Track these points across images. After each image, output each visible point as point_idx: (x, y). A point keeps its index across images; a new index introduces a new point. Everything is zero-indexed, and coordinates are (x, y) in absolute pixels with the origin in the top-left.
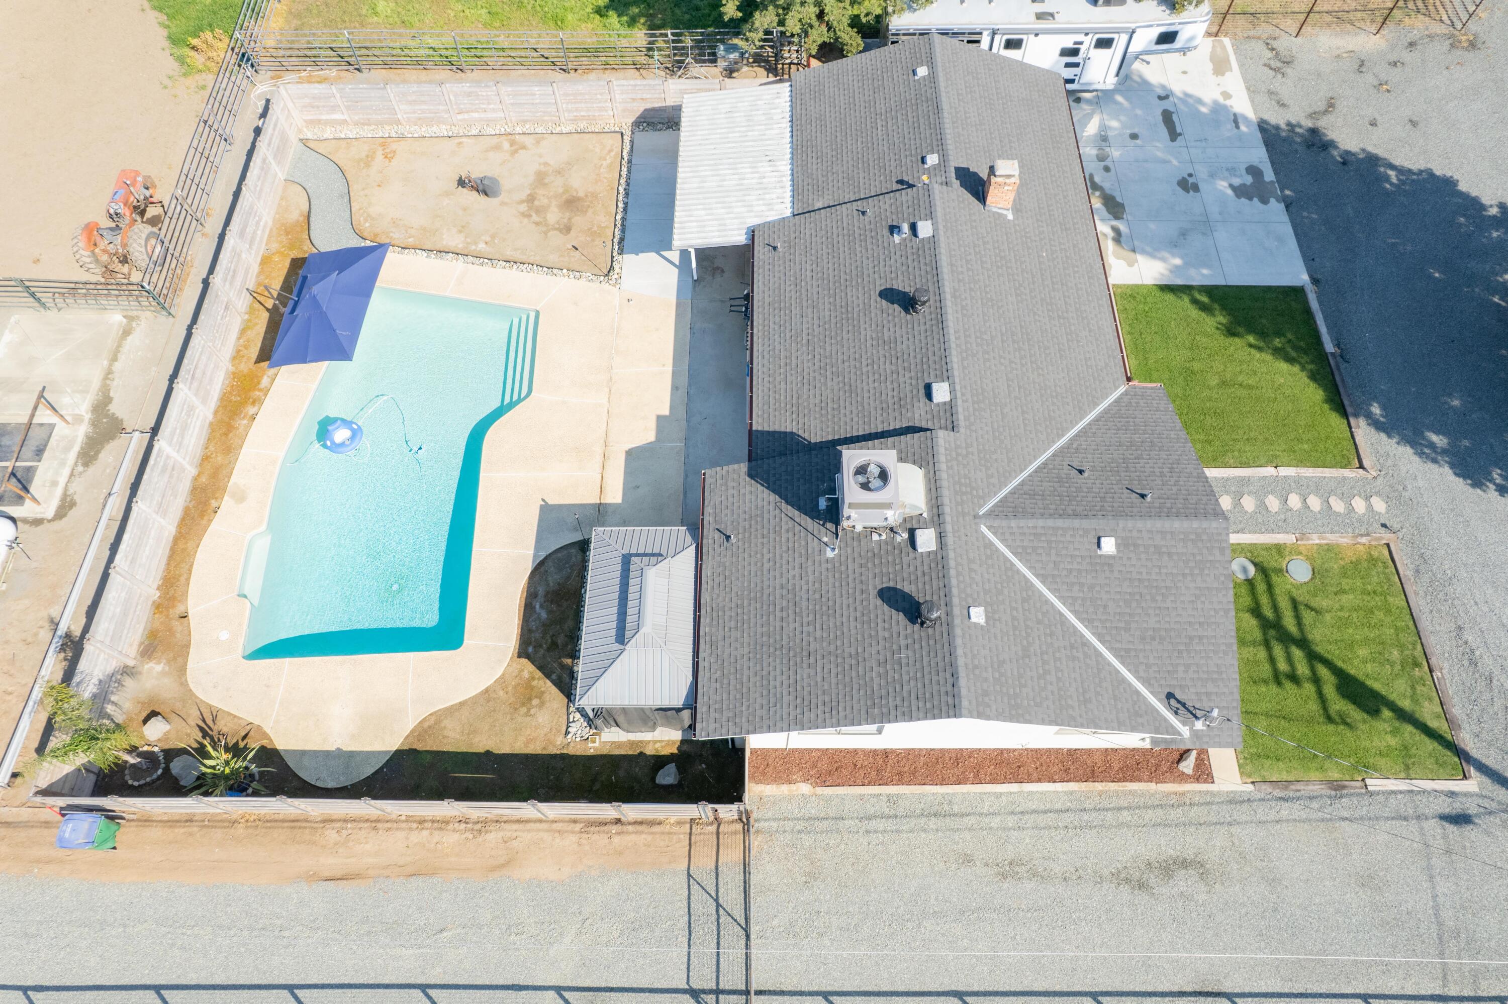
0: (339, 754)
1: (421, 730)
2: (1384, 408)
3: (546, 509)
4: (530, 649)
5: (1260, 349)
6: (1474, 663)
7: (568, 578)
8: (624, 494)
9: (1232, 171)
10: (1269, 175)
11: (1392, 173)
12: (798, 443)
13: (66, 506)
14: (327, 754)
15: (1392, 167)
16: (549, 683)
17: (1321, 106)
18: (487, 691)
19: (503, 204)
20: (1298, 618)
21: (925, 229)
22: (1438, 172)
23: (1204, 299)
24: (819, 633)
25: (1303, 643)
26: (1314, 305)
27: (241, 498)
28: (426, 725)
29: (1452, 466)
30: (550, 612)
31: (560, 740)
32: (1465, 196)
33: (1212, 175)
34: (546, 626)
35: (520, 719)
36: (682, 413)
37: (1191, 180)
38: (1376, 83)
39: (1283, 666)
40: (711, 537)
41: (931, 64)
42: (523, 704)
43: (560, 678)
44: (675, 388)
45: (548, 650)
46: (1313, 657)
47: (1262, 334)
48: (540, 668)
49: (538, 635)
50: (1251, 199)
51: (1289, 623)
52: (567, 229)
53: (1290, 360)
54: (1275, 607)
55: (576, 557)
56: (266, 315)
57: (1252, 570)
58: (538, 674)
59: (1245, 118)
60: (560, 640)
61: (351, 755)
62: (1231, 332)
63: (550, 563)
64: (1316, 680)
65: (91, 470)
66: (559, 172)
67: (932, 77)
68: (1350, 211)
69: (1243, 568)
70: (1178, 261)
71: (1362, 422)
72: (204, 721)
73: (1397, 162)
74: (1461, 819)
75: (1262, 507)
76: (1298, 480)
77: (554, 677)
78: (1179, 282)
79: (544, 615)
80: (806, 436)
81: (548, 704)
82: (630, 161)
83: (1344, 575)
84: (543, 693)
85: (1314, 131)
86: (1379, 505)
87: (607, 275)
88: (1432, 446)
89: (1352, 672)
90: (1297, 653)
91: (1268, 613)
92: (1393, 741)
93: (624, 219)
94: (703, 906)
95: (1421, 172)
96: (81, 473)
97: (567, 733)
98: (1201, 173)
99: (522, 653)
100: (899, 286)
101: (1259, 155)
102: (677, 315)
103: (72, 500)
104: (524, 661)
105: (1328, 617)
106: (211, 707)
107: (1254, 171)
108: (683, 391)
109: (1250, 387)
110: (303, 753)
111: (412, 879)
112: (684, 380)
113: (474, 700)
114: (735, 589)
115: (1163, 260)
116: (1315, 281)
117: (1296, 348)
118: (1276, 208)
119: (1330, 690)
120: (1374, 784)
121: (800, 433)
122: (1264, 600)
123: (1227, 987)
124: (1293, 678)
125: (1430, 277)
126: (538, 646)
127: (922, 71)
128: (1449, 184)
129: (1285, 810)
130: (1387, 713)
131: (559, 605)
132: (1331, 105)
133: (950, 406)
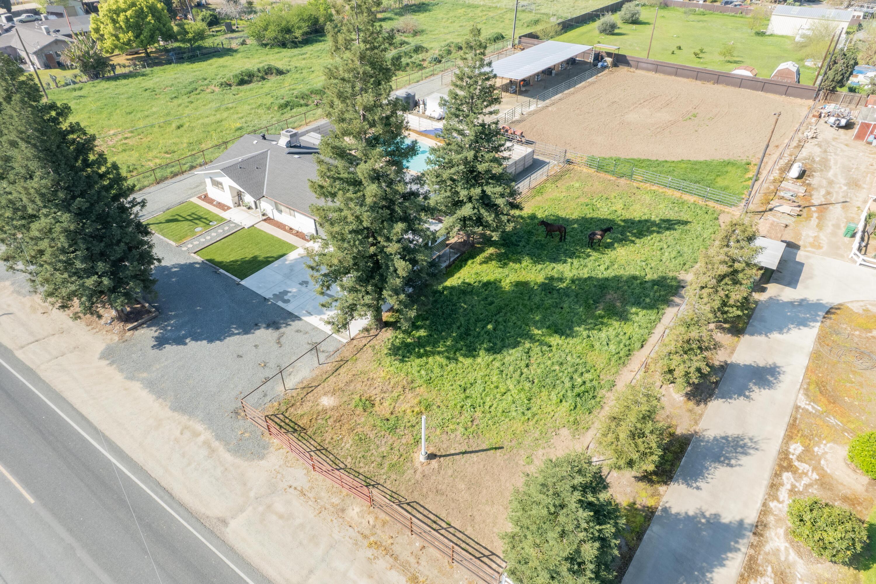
9: (294, 296)
10: (280, 304)
11: (236, 332)
15: (238, 334)
17: (283, 340)
20: (194, 223)
22: (218, 342)
23: (270, 259)
25: (191, 220)
32: (201, 340)
33: (300, 291)
37: (305, 285)
38: (267, 365)
39: (193, 215)
46: (187, 220)
47: (245, 262)
50: (280, 293)
51: (196, 221)
53: (232, 261)
57: (210, 224)
59: (307, 317)
62: (255, 257)
69: (213, 223)
70: (287, 263)
71: (200, 262)
73: (237, 337)
75: (216, 232)
78: (281, 259)
83: (186, 234)
85: (277, 329)
86: (185, 248)
95: (225, 338)
98: (304, 289)
101: (289, 307)
105: (186, 226)
107: (287, 301)
109: (239, 250)
115: (291, 261)
116: (239, 284)
118: (269, 296)
122: (205, 221)
125: (200, 307)
128: (211, 340)
130: (164, 222)
132: (279, 343)
133: (292, 156)
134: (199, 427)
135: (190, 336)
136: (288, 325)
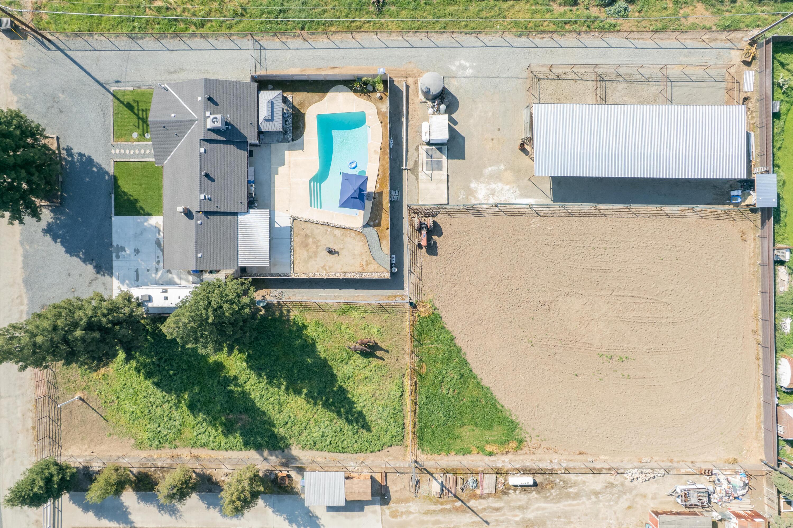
0: (340, 92)
1: (323, 97)
2: (105, 178)
3: (302, 149)
4: (302, 115)
5: (130, 195)
6: (104, 113)
7: (296, 132)
8: (285, 153)
9: (124, 257)
10: (114, 255)
11: (81, 256)
12: (236, 145)
13: (417, 149)
14: (342, 92)
15: (81, 258)
16: (297, 107)
17: (93, 283)
18: (310, 106)
19: (325, 245)
20: (139, 124)
21: (202, 197)
22: (69, 255)
23: (141, 211)
25: (139, 118)
26: (113, 209)
27: (375, 151)
29: (94, 162)
31: (294, 95)
32: (64, 246)
33: (130, 255)
34: (299, 121)
35: (302, 100)
36: (272, 176)
37: (136, 253)
38: (75, 292)
39: (144, 113)
40: (255, 124)
41: (196, 256)
42: (302, 103)
43: (295, 109)
44: (274, 183)
45: (298, 115)
46: (137, 115)
47: (129, 199)
49: (301, 118)
50: (121, 247)
51: (141, 123)
52: (306, 236)
53: (124, 192)
54: (143, 126)
55: (294, 137)
56: (384, 207)
57: (146, 135)
58: (300, 110)
59: (116, 278)
60: (296, 117)
61: (337, 92)
62: (136, 201)
63: (300, 136)
64: (138, 110)
65: (415, 159)
66: (310, 258)
67: (197, 252)
68: (96, 242)
69: (148, 136)
70: (146, 224)
71: (111, 174)
73: (79, 260)
74: (117, 82)
75: (140, 151)
76: (130, 158)
78: (146, 217)
79: (300, 123)
80: (234, 147)
81: (297, 103)
83: (125, 134)
84: (298, 105)
85: (98, 272)
86: (113, 151)
87: (294, 219)
88: (96, 167)
89: (130, 112)
90: (141, 116)
91: (145, 125)
92: (125, 97)
93: (291, 239)
94: (263, 64)
95: (73, 255)
96: (417, 158)
97: (293, 97)
98: (132, 256)
99: (304, 114)
100: (210, 182)
101: (115, 263)
105: (132, 124)
107: (118, 257)
108: (272, 182)
109: (135, 184)
110: (347, 92)
112: (272, 185)
113: (313, 103)
115: (149, 224)
116: (111, 218)
117: (121, 196)
118: (115, 244)
119: (136, 108)
120: (132, 89)
122: (145, 128)
124: (143, 110)
125: (82, 218)
127: (199, 255)
128: (67, 252)
129: (150, 83)
130: (125, 103)
131: (297, 125)
132: (90, 283)
133: (201, 146)
134: (26, 301)
135: (62, 238)
136: (104, 275)
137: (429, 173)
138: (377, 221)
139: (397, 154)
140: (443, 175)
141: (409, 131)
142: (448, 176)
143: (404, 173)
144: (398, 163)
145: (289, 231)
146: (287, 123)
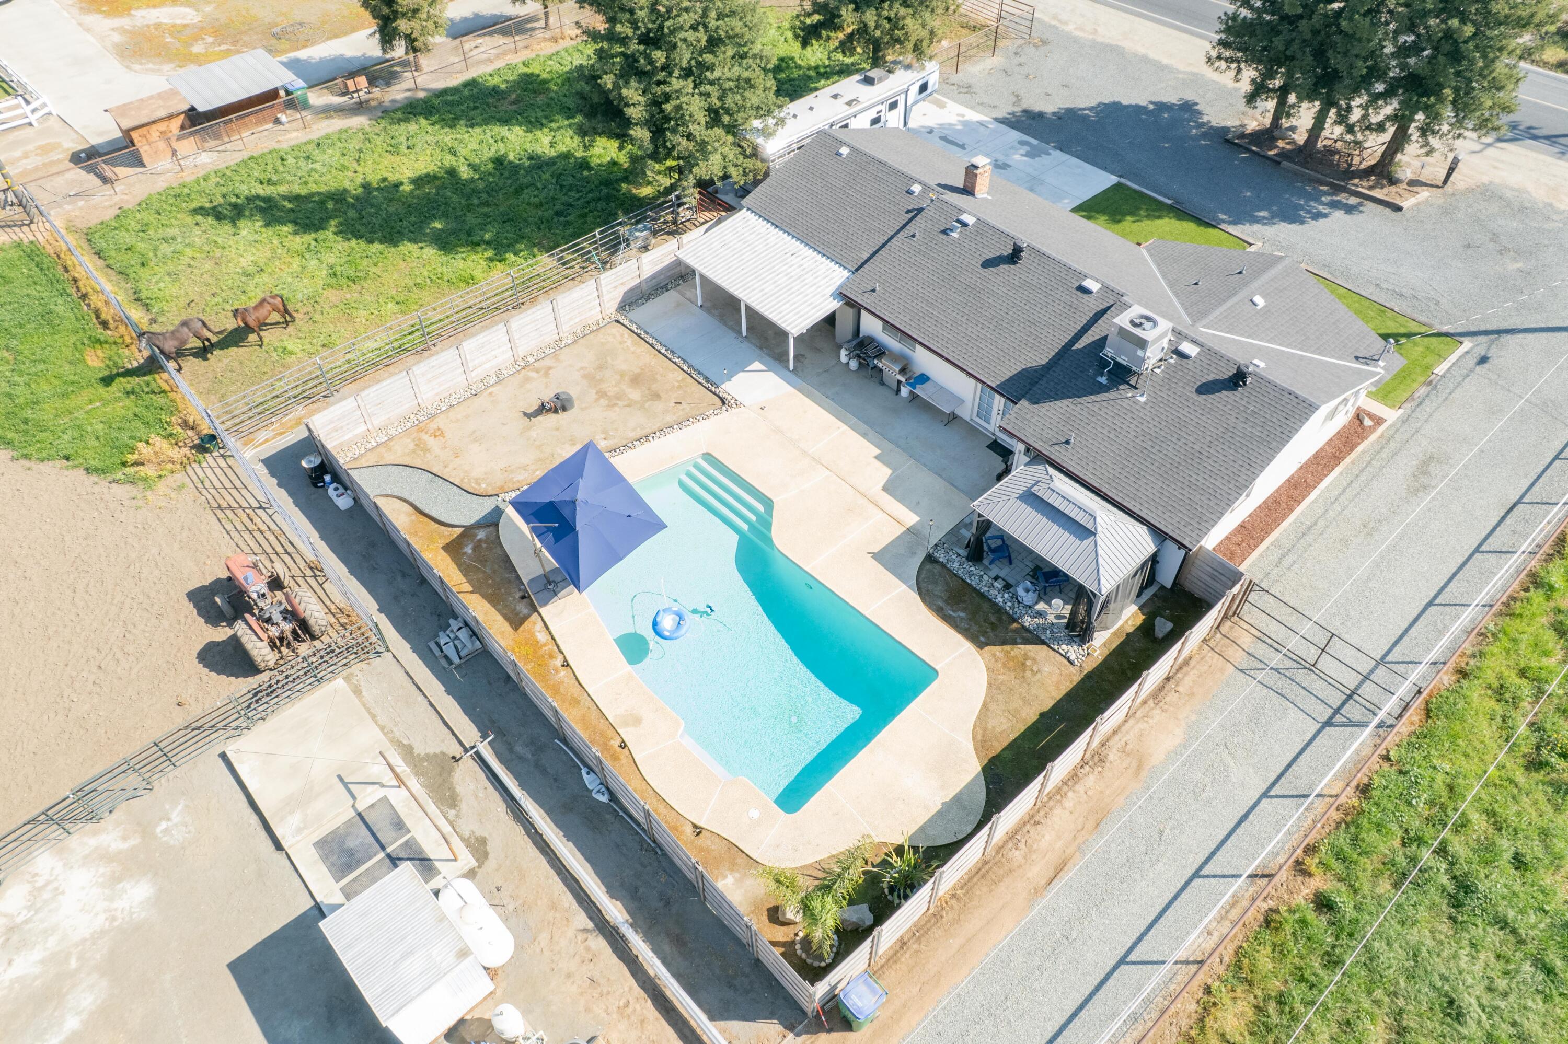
0: (947, 808)
1: (981, 743)
2: (1226, 213)
3: (877, 557)
4: (982, 639)
5: (1139, 221)
6: (1401, 295)
7: (947, 584)
8: (916, 513)
9: (1013, 148)
10: (1034, 142)
11: (1087, 112)
12: (1036, 371)
13: (479, 846)
14: (940, 814)
15: (1084, 109)
16: (1022, 647)
17: (1013, 98)
18: (990, 685)
19: (587, 407)
21: (969, 220)
22: (1106, 102)
24: (1191, 439)
26: (1134, 186)
27: (638, 720)
28: (979, 737)
29: (1283, 221)
30: (964, 610)
31: (1073, 670)
32: (1131, 106)
33: (1007, 155)
34: (972, 619)
35: (1034, 679)
36: (888, 445)
37: (999, 164)
38: (1024, 77)
40: (1055, 453)
42: (1024, 671)
43: (1023, 638)
44: (864, 435)
45: (993, 629)
47: (1131, 213)
48: (1004, 643)
49: (976, 628)
50: (1040, 156)
52: (655, 397)
53: (1158, 217)
55: (937, 569)
56: (477, 596)
58: (1008, 648)
59: (985, 121)
60: (993, 619)
61: (957, 799)
62: (1116, 221)
63: (923, 585)
65: (464, 806)
66: (601, 367)
68: (1091, 138)
71: (1225, 225)
72: (817, 879)
73: (1082, 106)
74: (1484, 360)
77: (1019, 640)
79: (962, 614)
80: (1035, 364)
81: (1038, 658)
82: (647, 333)
84: (1025, 654)
85: (1026, 111)
87: (724, 403)
88: (1264, 218)
93: (691, 367)
94: (1270, 679)
95: (1099, 105)
96: (457, 816)
97: (1071, 663)
98: (1002, 159)
99: (981, 646)
101: (1015, 135)
102: (807, 396)
103: (477, 839)
104: (988, 648)
106: (811, 865)
107: (1024, 143)
108: (871, 433)
110: (922, 829)
111: (1101, 826)
112: (864, 427)
114: (1109, 463)
116: (1120, 176)
117: (1154, 210)
118: (1057, 153)
120: (1440, 369)
121: (1029, 365)
123: (1514, 498)
125: (1164, 148)
126: (984, 633)
127: (844, 151)
128: (1117, 104)
131: (965, 602)
132: (1018, 96)
133: (1105, 288)
134: (1078, 33)
135: (1150, 112)
136: (1010, 114)
137: (367, 798)
138: (469, 550)
139: (544, 772)
140: (299, 830)
141: (558, 885)
142: (279, 846)
143: (469, 731)
144: (519, 749)
145: (712, 378)
146: (998, 585)
